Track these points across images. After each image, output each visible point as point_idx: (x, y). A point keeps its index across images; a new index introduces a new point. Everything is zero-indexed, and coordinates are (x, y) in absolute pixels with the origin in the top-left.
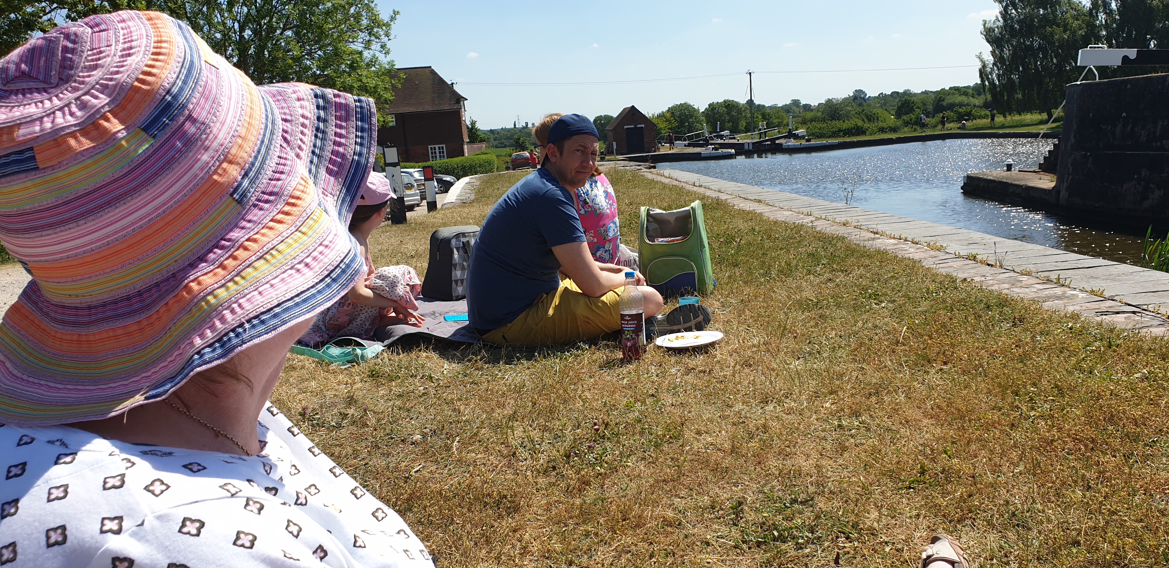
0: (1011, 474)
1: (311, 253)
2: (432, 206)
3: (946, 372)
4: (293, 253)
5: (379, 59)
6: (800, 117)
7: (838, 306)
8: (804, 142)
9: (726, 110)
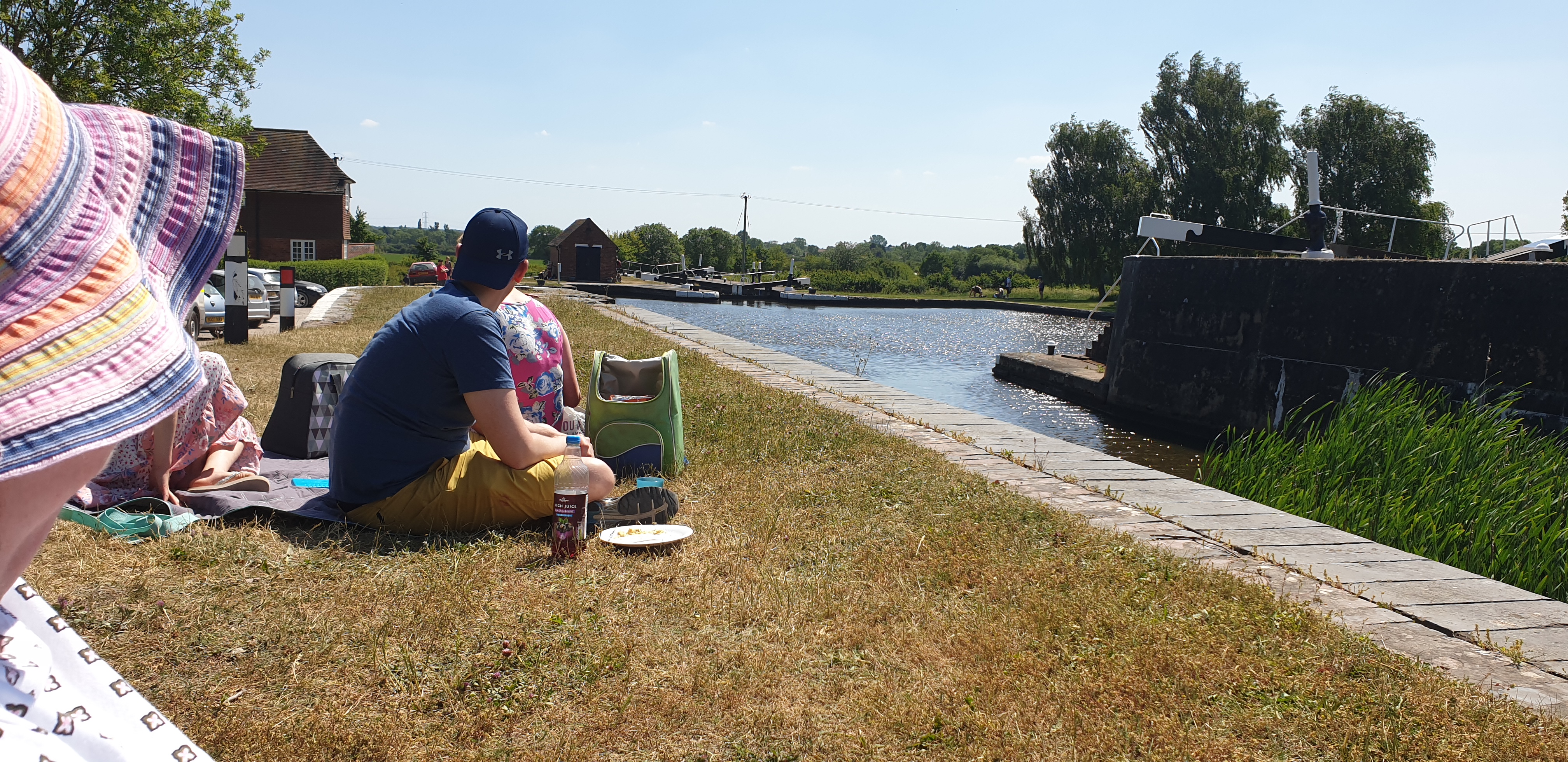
0: (1047, 734)
1: (122, 350)
2: (287, 323)
3: (970, 598)
4: (92, 347)
5: (233, 111)
6: (804, 260)
7: (841, 503)
8: (806, 293)
9: (711, 240)
